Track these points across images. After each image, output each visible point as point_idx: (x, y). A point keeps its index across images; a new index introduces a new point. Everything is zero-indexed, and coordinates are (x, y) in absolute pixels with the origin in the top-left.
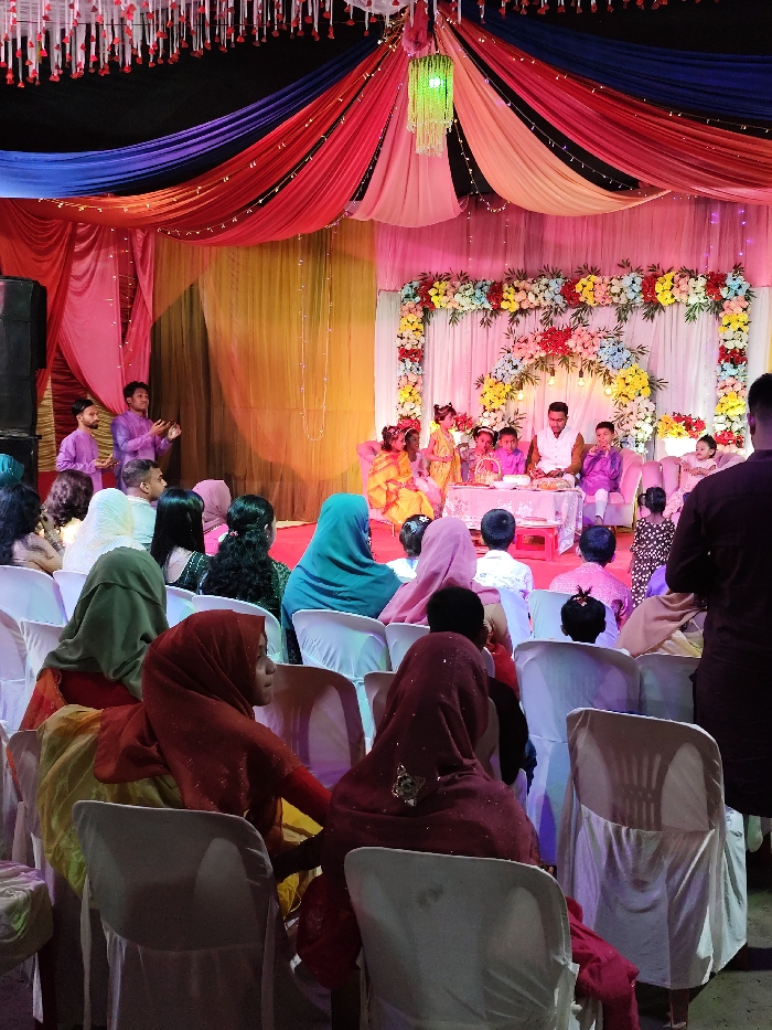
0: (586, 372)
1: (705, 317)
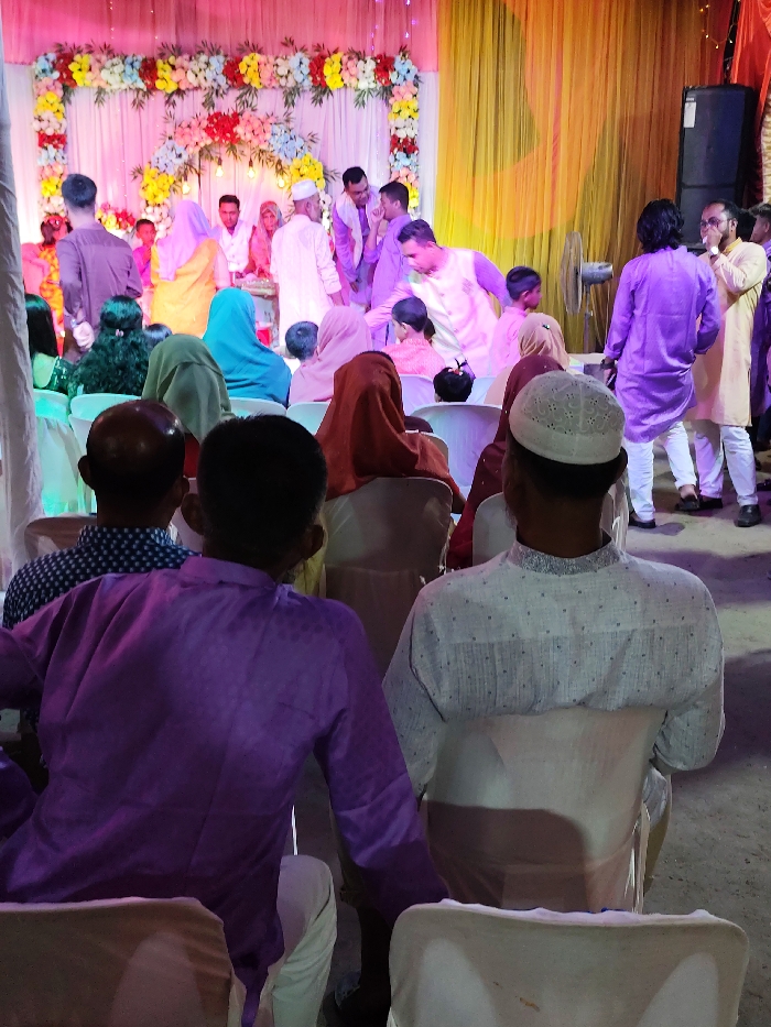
0: (255, 162)
1: (374, 103)
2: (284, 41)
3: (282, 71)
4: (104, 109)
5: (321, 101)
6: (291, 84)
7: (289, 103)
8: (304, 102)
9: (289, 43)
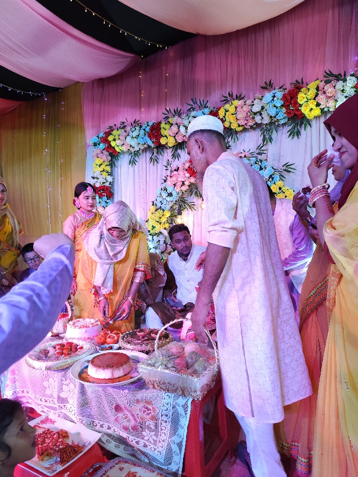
2: (264, 85)
3: (256, 108)
4: (136, 167)
5: (298, 133)
6: (266, 120)
7: (267, 139)
8: (282, 137)
9: (268, 86)
